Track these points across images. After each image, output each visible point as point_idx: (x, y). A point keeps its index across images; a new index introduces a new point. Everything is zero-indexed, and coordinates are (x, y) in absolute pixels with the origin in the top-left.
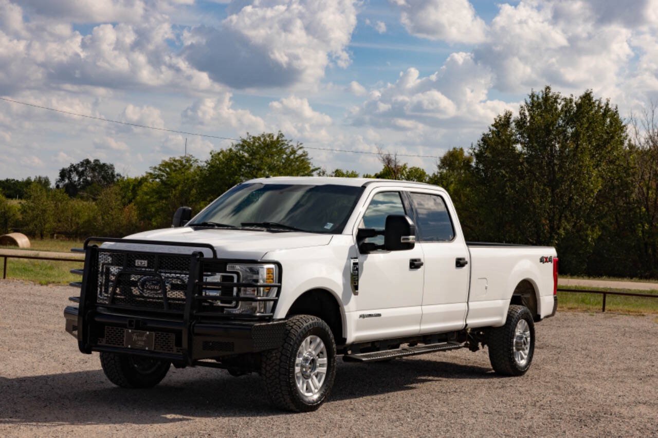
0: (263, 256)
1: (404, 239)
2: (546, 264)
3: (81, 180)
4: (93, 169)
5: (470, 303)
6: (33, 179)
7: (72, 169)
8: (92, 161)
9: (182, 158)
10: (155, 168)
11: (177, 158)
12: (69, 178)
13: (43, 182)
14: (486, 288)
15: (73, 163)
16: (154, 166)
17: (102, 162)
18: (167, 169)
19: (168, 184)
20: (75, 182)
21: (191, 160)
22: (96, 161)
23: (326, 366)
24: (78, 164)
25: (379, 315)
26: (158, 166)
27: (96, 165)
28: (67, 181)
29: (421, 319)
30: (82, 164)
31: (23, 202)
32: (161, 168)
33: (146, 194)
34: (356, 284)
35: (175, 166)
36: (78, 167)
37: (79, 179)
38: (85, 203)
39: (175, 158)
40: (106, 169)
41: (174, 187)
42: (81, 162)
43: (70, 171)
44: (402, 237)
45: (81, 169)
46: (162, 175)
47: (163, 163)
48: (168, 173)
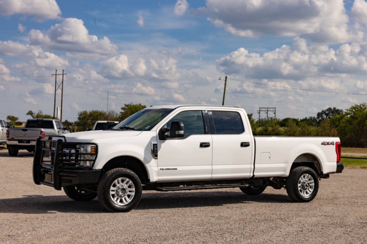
0: (91, 141)
1: (177, 132)
2: (326, 146)
3: (327, 117)
4: (332, 112)
5: (255, 165)
6: (308, 118)
7: (323, 112)
8: (332, 108)
9: (361, 104)
10: (348, 110)
11: (359, 105)
12: (322, 116)
13: (313, 119)
14: (270, 158)
15: (323, 110)
16: (347, 109)
17: (337, 109)
18: (354, 110)
19: (354, 117)
20: (324, 118)
21: (365, 105)
22: (334, 108)
23: (135, 192)
24: (326, 110)
25: (176, 169)
26: (349, 109)
27: (334, 110)
28: (320, 118)
29: (212, 172)
30: (328, 110)
31: (286, 128)
32: (351, 110)
33: (344, 122)
34: (156, 154)
35: (358, 109)
36: (326, 111)
37: (326, 117)
38: (313, 128)
39: (357, 105)
40: (339, 112)
41: (357, 119)
42: (327, 109)
43: (322, 113)
44: (176, 132)
45: (327, 112)
46: (351, 113)
47: (352, 107)
48: (354, 112)
